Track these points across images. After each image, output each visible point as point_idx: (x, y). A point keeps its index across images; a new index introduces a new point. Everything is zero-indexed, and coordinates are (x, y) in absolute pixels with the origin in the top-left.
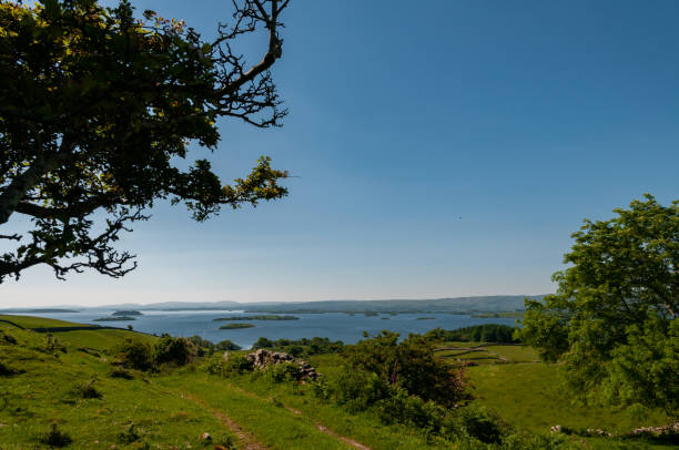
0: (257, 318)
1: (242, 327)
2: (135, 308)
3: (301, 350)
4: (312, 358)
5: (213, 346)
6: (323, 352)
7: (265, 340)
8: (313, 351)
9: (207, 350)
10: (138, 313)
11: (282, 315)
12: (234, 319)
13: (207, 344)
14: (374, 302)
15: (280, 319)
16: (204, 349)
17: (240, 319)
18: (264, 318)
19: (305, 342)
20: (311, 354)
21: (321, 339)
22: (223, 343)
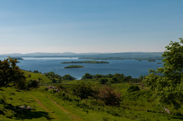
0: (85, 62)
1: (76, 67)
2: (19, 56)
3: (107, 81)
4: (112, 85)
5: (61, 78)
6: (119, 82)
7: (89, 74)
8: (113, 81)
9: (58, 79)
10: (21, 59)
11: (100, 61)
12: (73, 62)
13: (58, 77)
14: (154, 53)
15: (98, 63)
16: (56, 79)
17: (76, 62)
18: (89, 62)
19: (111, 76)
20: (112, 83)
21: (119, 75)
22: (66, 76)
